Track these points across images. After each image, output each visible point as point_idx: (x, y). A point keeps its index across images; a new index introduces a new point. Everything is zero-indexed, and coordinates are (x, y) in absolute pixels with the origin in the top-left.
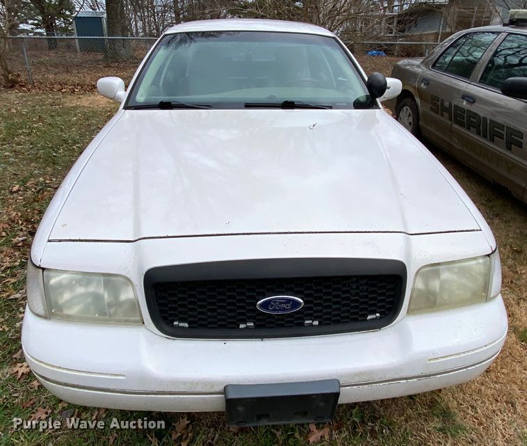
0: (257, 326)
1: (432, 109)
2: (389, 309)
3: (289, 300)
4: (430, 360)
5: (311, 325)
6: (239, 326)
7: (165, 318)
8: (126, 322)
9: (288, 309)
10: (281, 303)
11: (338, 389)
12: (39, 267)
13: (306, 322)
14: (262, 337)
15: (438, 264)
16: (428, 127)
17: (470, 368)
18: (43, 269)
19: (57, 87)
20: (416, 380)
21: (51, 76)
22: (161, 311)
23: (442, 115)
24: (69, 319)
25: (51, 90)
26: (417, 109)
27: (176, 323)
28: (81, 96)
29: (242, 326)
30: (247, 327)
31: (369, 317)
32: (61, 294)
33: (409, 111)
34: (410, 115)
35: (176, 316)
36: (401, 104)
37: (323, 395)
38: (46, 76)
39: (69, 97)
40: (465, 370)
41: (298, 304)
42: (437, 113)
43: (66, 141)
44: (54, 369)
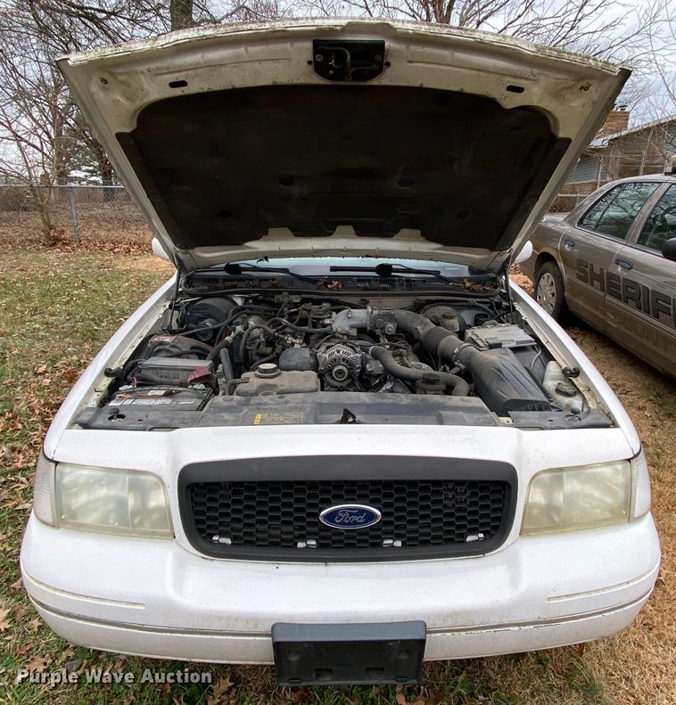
0: (320, 546)
1: (579, 277)
2: (495, 528)
3: (361, 511)
4: (549, 599)
5: (392, 546)
6: (296, 544)
7: (201, 531)
8: (152, 535)
9: (360, 523)
10: (351, 514)
11: (423, 635)
12: (52, 461)
13: (385, 542)
14: (326, 561)
15: (561, 469)
16: (576, 300)
17: (608, 614)
18: (57, 463)
19: (108, 245)
20: (532, 627)
21: (103, 233)
22: (197, 522)
23: (592, 285)
24: (82, 528)
25: (101, 249)
26: (561, 277)
27: (215, 538)
28: (137, 257)
29: (301, 545)
30: (308, 547)
31: (470, 538)
32: (76, 495)
33: (551, 279)
34: (552, 284)
35: (216, 528)
36: (541, 270)
37: (403, 642)
38: (97, 232)
39: (123, 258)
40: (600, 616)
41: (373, 516)
42: (587, 282)
43: (112, 312)
44: (57, 593)
